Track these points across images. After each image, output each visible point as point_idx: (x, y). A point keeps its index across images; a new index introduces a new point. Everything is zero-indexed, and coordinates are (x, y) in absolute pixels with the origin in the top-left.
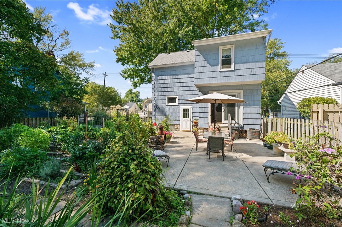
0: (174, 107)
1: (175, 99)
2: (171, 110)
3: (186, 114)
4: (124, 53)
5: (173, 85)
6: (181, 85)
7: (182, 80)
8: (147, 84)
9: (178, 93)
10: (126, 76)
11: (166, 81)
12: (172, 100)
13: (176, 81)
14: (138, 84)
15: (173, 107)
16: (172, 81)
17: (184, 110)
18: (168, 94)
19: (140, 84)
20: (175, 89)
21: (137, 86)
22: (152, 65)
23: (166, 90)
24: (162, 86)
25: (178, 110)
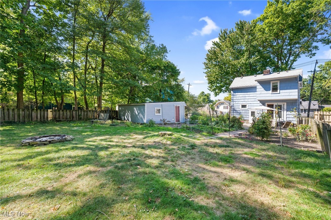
0: (245, 110)
1: (246, 106)
2: (243, 112)
3: (253, 114)
4: (213, 79)
5: (244, 98)
6: (250, 98)
7: (251, 95)
8: (224, 93)
9: (248, 102)
10: (212, 90)
11: (240, 96)
12: (244, 106)
13: (246, 96)
14: (218, 94)
15: (244, 110)
16: (244, 96)
17: (252, 112)
18: (242, 103)
19: (219, 93)
20: (246, 100)
21: (217, 95)
22: (232, 87)
23: (240, 100)
24: (238, 98)
25: (248, 112)
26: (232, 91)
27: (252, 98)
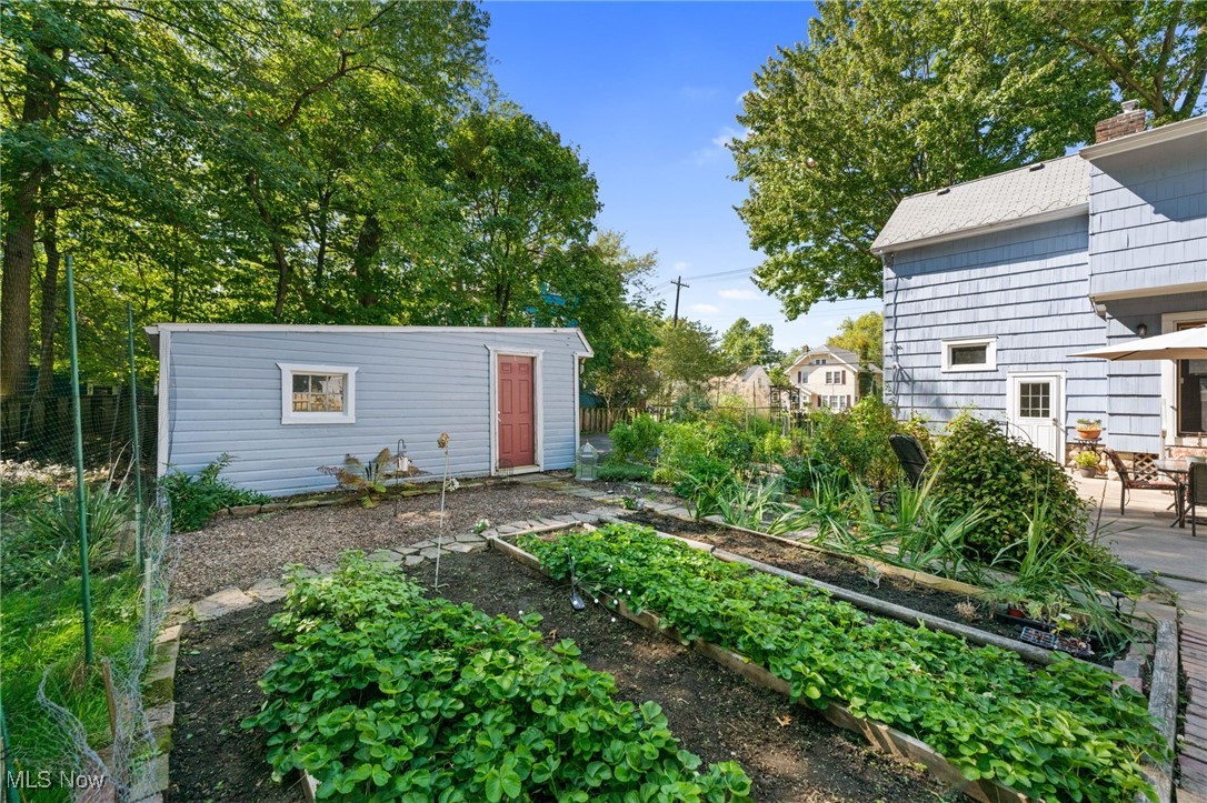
0: (978, 376)
1: (983, 348)
2: (964, 388)
3: (1036, 402)
4: (775, 218)
5: (972, 301)
6: (1012, 297)
7: (1016, 281)
8: (833, 300)
9: (994, 328)
10: (773, 283)
11: (943, 291)
12: (962, 354)
13: (984, 285)
14: (802, 305)
15: (971, 376)
16: (966, 288)
17: (1024, 388)
18: (951, 332)
19: (808, 304)
20: (982, 314)
21: (798, 312)
22: (886, 243)
23: (942, 318)
24: (924, 307)
25: (994, 387)
26: (890, 265)
27: (1026, 295)
